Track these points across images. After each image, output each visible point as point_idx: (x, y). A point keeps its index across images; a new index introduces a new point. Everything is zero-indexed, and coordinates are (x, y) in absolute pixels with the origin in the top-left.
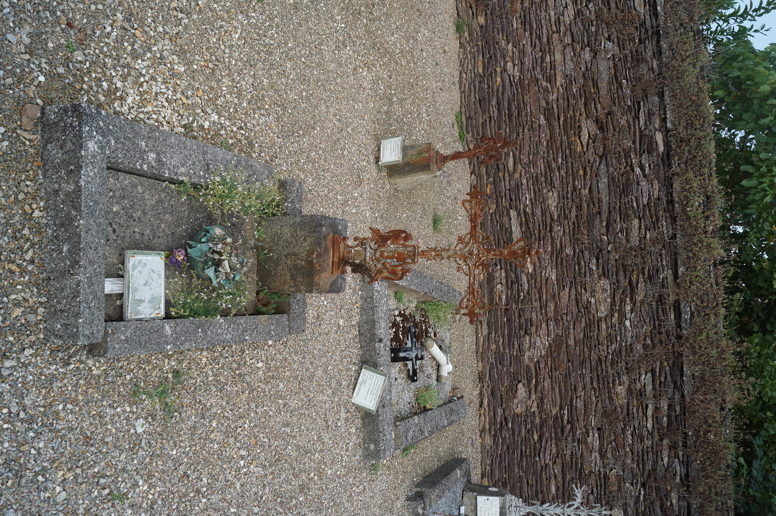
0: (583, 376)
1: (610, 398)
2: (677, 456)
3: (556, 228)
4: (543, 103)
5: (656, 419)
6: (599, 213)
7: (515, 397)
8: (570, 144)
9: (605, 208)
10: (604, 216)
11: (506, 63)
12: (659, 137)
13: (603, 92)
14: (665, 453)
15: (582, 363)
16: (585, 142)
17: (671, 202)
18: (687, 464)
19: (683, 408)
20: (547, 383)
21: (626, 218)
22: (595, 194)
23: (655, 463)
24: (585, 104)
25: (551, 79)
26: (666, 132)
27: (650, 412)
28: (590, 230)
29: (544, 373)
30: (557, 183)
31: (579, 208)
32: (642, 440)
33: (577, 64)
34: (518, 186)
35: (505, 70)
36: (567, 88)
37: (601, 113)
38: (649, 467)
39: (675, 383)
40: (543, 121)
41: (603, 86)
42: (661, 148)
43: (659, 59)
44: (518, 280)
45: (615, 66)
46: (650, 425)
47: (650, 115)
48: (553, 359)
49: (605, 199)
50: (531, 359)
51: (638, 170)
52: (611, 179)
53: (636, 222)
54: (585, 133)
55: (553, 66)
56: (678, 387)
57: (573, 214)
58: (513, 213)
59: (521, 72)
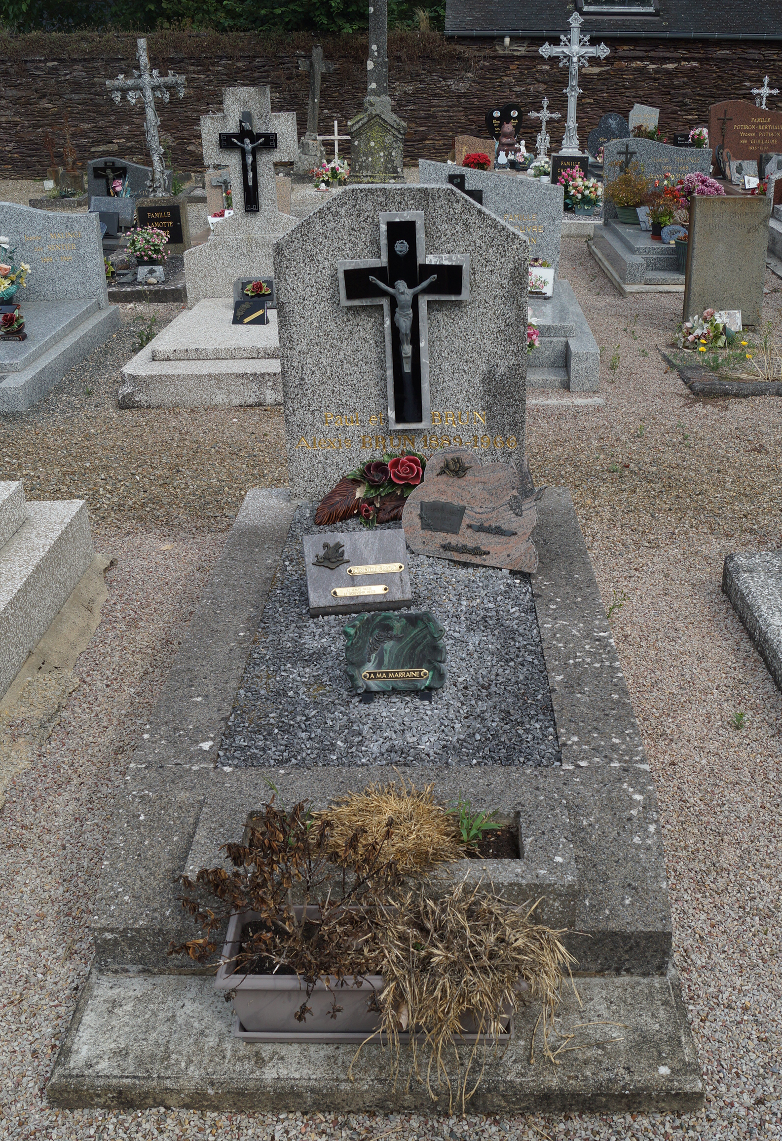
0: (179, 113)
1: (191, 97)
2: (218, 62)
3: (100, 124)
4: (30, 129)
5: (199, 73)
6: (91, 100)
7: (194, 152)
8: (53, 115)
9: (89, 96)
10: (93, 97)
11: (6, 151)
12: (50, 64)
13: (24, 94)
14: (217, 68)
15: (173, 112)
16: (51, 106)
17: (85, 60)
18: (221, 58)
19: (191, 58)
20: (185, 133)
21: (94, 85)
22: (81, 102)
23: (223, 74)
24: (31, 104)
25: (16, 124)
26: (46, 61)
27: (196, 76)
28: (101, 105)
29: (180, 134)
30: (76, 123)
31: (89, 111)
32: (211, 81)
33: (8, 108)
34: (77, 146)
35: (9, 152)
36: (22, 114)
37: (35, 95)
38: (225, 77)
39: (180, 62)
40: (40, 130)
41: (20, 94)
42: (56, 63)
43: (6, 61)
44: (129, 148)
45: (9, 86)
46: (203, 76)
47: (37, 68)
48: (172, 129)
49: (83, 96)
50: (173, 142)
51: (68, 77)
52: (73, 92)
53: (96, 79)
54: (47, 106)
55: (8, 122)
56: (182, 60)
57: (92, 114)
58: (92, 150)
59: (11, 142)
